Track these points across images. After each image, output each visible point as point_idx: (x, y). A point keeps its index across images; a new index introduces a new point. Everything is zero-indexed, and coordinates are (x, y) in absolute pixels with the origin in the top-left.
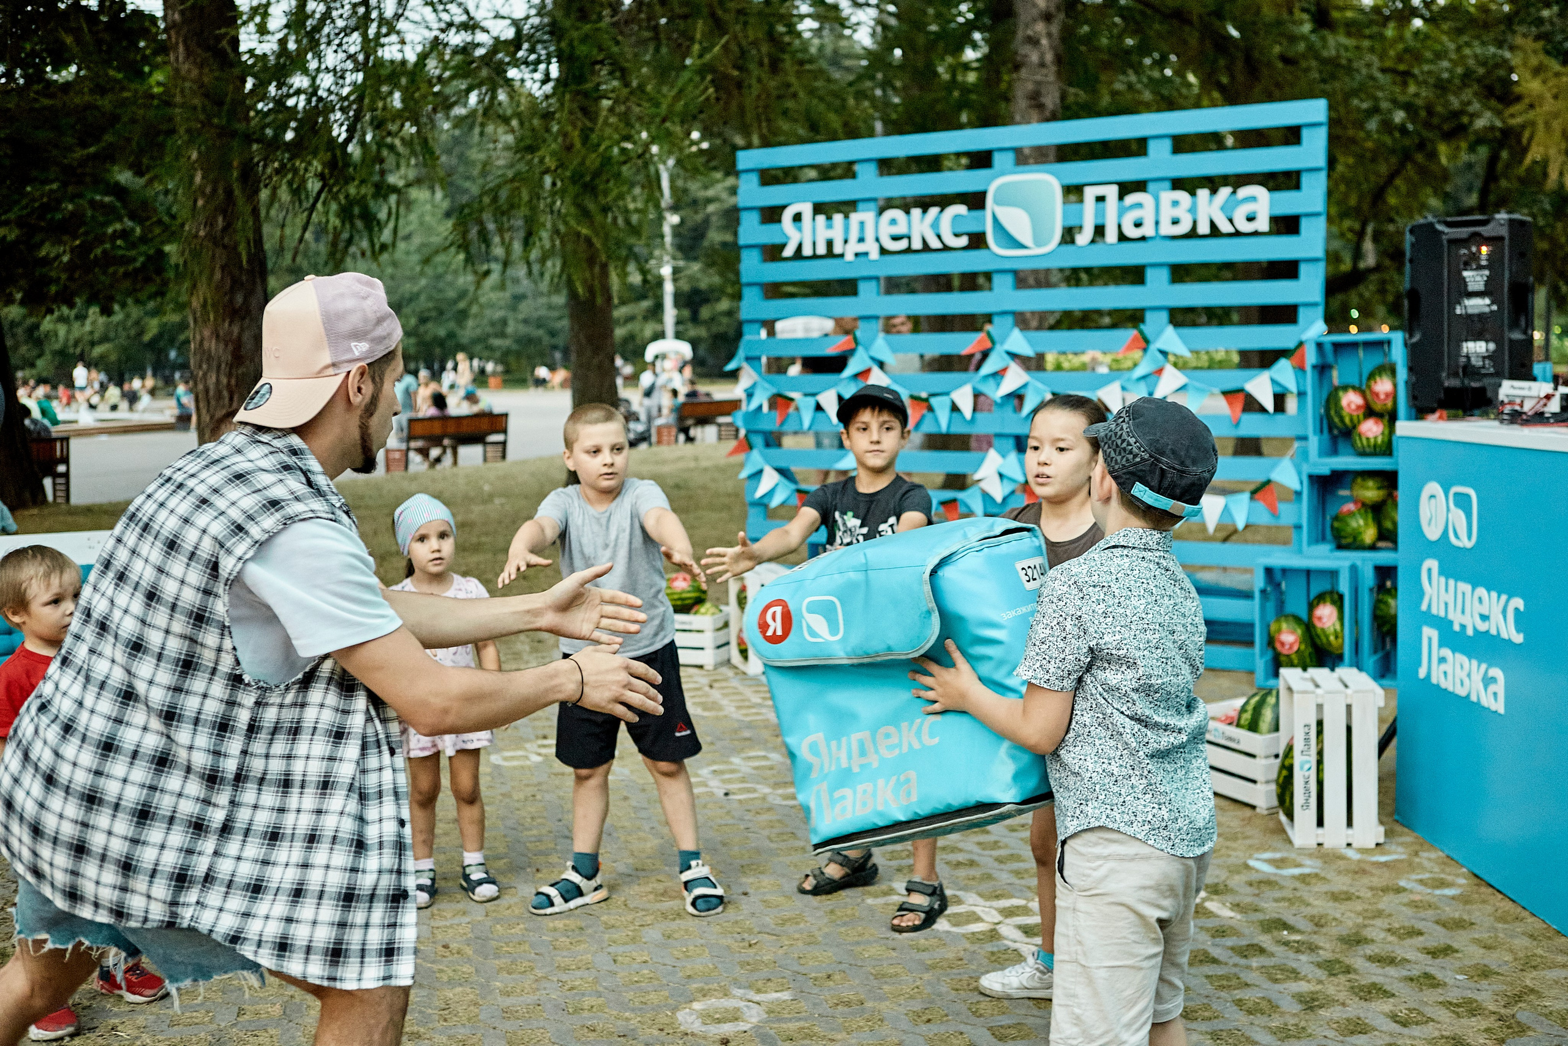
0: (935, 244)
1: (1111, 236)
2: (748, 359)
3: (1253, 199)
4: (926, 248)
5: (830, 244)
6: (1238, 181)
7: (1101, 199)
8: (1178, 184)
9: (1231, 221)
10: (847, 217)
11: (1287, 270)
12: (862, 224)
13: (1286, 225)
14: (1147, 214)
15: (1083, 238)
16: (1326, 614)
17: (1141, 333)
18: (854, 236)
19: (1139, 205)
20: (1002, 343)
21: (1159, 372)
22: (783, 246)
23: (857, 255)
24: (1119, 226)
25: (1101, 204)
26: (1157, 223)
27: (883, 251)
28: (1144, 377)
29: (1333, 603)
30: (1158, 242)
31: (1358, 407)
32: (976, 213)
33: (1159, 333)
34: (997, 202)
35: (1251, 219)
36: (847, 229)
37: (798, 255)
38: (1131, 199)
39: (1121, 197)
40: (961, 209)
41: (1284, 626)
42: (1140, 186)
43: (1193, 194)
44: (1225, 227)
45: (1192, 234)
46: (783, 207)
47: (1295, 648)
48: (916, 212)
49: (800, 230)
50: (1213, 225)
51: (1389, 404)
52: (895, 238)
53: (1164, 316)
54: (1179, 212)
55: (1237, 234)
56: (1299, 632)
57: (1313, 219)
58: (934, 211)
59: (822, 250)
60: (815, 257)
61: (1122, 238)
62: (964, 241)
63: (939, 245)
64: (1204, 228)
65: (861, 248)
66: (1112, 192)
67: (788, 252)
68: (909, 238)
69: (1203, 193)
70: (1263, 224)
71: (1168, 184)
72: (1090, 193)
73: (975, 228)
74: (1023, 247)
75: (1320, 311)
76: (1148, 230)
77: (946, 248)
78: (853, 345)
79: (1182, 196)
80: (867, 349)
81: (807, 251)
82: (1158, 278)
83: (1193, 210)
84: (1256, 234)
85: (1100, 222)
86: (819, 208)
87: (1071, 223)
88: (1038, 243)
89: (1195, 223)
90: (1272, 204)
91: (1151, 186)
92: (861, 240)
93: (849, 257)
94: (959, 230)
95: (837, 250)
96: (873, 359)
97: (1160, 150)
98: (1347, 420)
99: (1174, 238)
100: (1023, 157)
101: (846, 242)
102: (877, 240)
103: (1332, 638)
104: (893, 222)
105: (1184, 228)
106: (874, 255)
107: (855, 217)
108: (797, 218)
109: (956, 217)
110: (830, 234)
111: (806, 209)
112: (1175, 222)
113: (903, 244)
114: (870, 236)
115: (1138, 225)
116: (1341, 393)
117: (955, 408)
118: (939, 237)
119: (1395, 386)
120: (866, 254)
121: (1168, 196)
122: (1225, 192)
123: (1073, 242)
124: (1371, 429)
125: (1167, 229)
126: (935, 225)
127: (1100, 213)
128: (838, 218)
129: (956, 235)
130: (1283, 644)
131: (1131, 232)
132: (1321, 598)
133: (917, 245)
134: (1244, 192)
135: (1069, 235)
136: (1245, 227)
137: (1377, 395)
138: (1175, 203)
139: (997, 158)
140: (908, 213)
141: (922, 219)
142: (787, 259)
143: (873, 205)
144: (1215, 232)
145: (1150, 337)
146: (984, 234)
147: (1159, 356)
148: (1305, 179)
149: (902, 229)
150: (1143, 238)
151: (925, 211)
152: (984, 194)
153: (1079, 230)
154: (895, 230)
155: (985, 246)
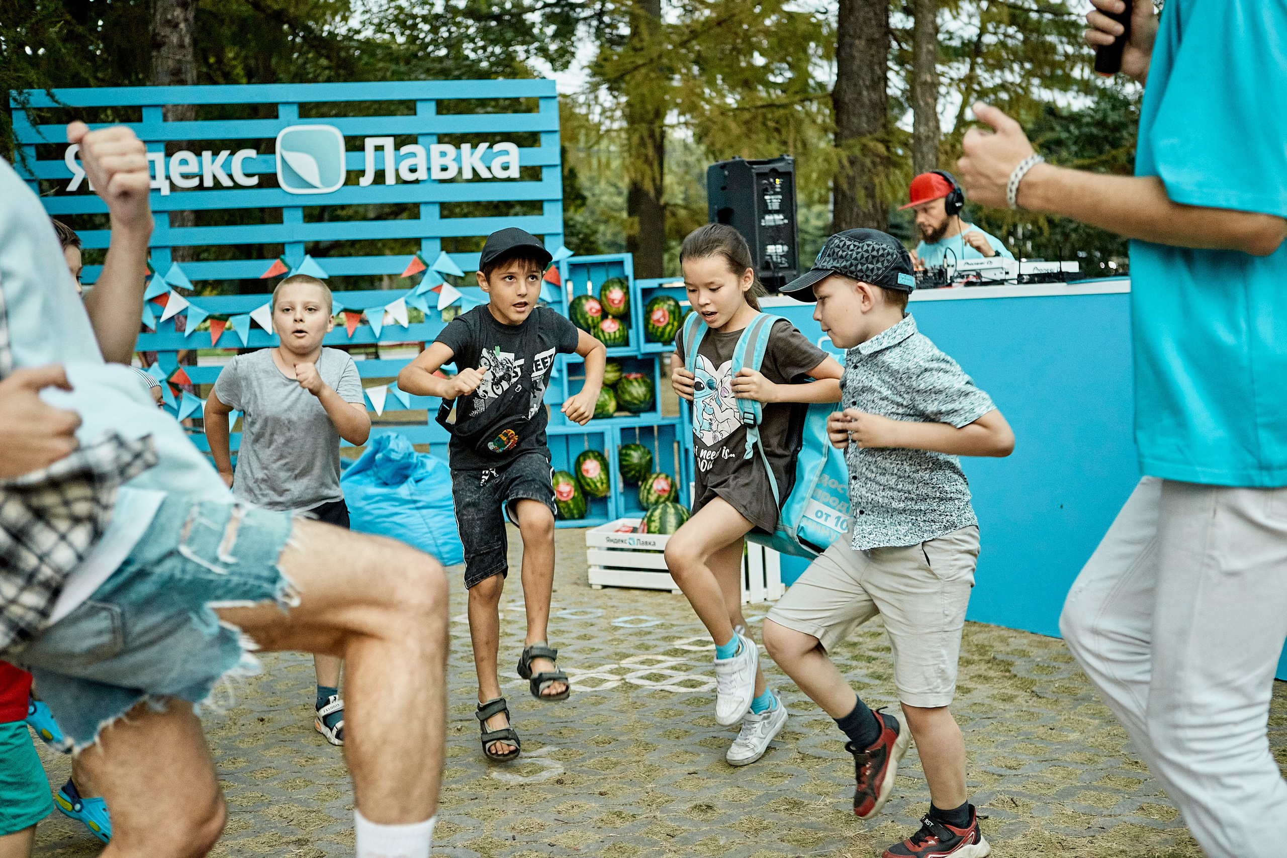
0: (227, 182)
1: (390, 179)
3: (506, 153)
4: (218, 186)
6: (492, 138)
7: (379, 148)
8: (442, 138)
9: (489, 169)
11: (534, 207)
13: (532, 173)
14: (420, 162)
15: (366, 180)
16: (592, 469)
17: (420, 257)
19: (413, 155)
20: (297, 269)
21: (438, 288)
22: (68, 181)
24: (397, 171)
25: (379, 153)
26: (429, 169)
27: (173, 187)
28: (424, 294)
29: (596, 458)
30: (428, 185)
31: (597, 311)
32: (267, 157)
33: (435, 258)
35: (506, 168)
37: (83, 189)
38: (405, 150)
39: (397, 147)
40: (252, 153)
41: (561, 479)
42: (411, 139)
43: (458, 147)
44: (485, 174)
45: (458, 179)
46: (64, 147)
47: (572, 495)
48: (207, 155)
50: (475, 172)
51: (622, 307)
52: (186, 176)
53: (437, 244)
54: (446, 161)
55: (494, 179)
56: (572, 483)
57: (551, 169)
58: (224, 154)
61: (400, 181)
62: (254, 181)
63: (231, 184)
64: (468, 174)
66: (389, 143)
67: (73, 187)
68: (201, 177)
69: (466, 147)
70: (514, 173)
71: (435, 138)
72: (370, 143)
73: (265, 169)
74: (310, 186)
75: (561, 239)
76: (421, 175)
77: (237, 186)
78: (149, 273)
79: (449, 149)
80: (163, 276)
82: (430, 214)
83: (458, 159)
84: (509, 180)
85: (381, 167)
87: (356, 167)
88: (325, 183)
89: (460, 170)
90: (521, 157)
91: (420, 139)
94: (250, 171)
96: (170, 285)
97: (426, 111)
98: (590, 321)
99: (442, 181)
100: (307, 111)
102: (168, 177)
103: (599, 484)
104: (184, 162)
105: (451, 173)
106: (166, 191)
109: (246, 159)
112: (444, 169)
113: (195, 182)
114: (160, 172)
115: (413, 170)
116: (584, 301)
117: (254, 325)
118: (231, 176)
119: (627, 293)
120: (159, 190)
121: (436, 148)
122: (483, 146)
123: (357, 182)
124: (610, 327)
125: (437, 174)
126: (226, 165)
127: (380, 160)
129: (249, 175)
130: (561, 493)
131: (407, 176)
132: (584, 455)
133: (208, 183)
134: (498, 147)
135: (353, 177)
136: (501, 174)
137: (613, 301)
138: (443, 154)
139: (282, 110)
140: (198, 154)
141: (213, 161)
142: (72, 193)
143: (162, 146)
144: (477, 178)
145: (428, 262)
146: (275, 175)
147: (438, 276)
148: (544, 138)
149: (193, 167)
150: (417, 181)
151: (216, 154)
152: (273, 140)
153: (362, 173)
154: (186, 169)
155: (276, 185)
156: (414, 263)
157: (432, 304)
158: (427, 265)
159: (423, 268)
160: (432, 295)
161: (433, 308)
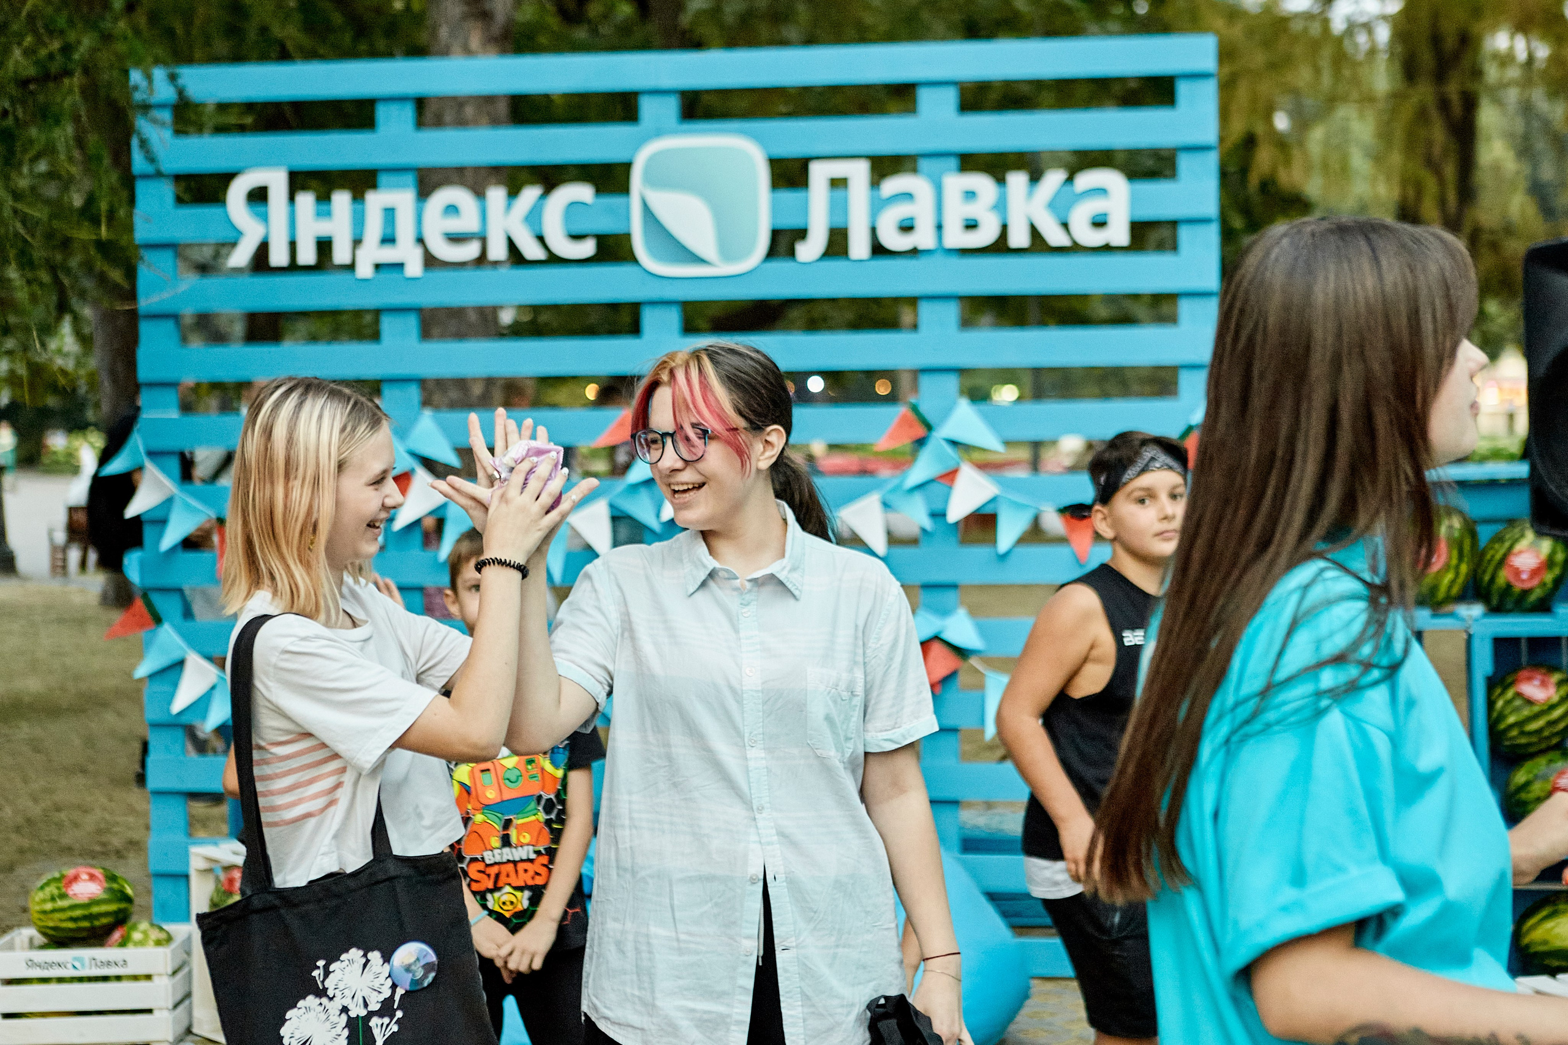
0: (532, 250)
1: (859, 246)
2: (152, 454)
3: (1102, 191)
4: (515, 257)
5: (324, 246)
6: (1076, 161)
7: (838, 183)
8: (969, 162)
9: (1065, 226)
10: (358, 196)
11: (1159, 307)
12: (390, 213)
14: (922, 212)
15: (810, 250)
17: (915, 409)
18: (373, 230)
19: (908, 196)
21: (950, 476)
22: (230, 247)
23: (378, 267)
24: (873, 231)
25: (839, 193)
26: (939, 227)
27: (430, 261)
28: (920, 487)
30: (939, 260)
32: (613, 201)
33: (947, 412)
34: (650, 180)
35: (1099, 223)
36: (359, 221)
37: (260, 263)
38: (892, 185)
39: (875, 181)
40: (583, 192)
42: (905, 163)
43: (1001, 180)
44: (1055, 237)
45: (1000, 247)
46: (227, 178)
48: (496, 195)
49: (265, 218)
50: (1035, 233)
52: (456, 239)
53: (953, 382)
55: (1076, 248)
57: (1199, 227)
58: (530, 194)
59: (307, 255)
60: (293, 267)
61: (878, 250)
62: (588, 248)
63: (541, 255)
64: (1019, 238)
65: (388, 255)
66: (858, 172)
67: (241, 257)
68: (484, 240)
69: (1017, 180)
70: (1118, 234)
71: (953, 163)
72: (820, 173)
73: (607, 225)
74: (698, 260)
76: (923, 238)
77: (553, 260)
79: (982, 183)
81: (278, 257)
82: (938, 320)
83: (1001, 206)
84: (1107, 248)
85: (839, 223)
86: (298, 181)
87: (789, 222)
88: (727, 255)
89: (1004, 228)
90: (1134, 200)
91: (923, 164)
92: (389, 240)
93: (364, 270)
94: (579, 228)
95: (341, 254)
96: (416, 454)
97: (938, 106)
99: (965, 252)
101: (357, 242)
102: (420, 241)
104: (452, 210)
105: (986, 235)
106: (414, 267)
107: (375, 200)
108: (258, 196)
109: (573, 206)
110: (324, 228)
111: (277, 182)
112: (971, 226)
113: (471, 251)
114: (405, 231)
115: (907, 228)
118: (541, 239)
120: (400, 266)
121: (956, 183)
122: (1054, 178)
123: (791, 253)
125: (956, 238)
126: (534, 217)
127: (840, 207)
128: (341, 199)
129: (577, 237)
131: (892, 240)
133: (498, 251)
134: (1087, 179)
135: (783, 243)
136: (1091, 238)
138: (970, 195)
139: (647, 107)
140: (479, 193)
141: (509, 207)
142: (237, 271)
143: (410, 179)
144: (1038, 243)
145: (930, 417)
146: (627, 237)
147: (949, 449)
148: (1184, 162)
149: (468, 222)
150: (914, 252)
151: (514, 192)
152: (627, 167)
153: (801, 234)
154: (456, 225)
155: (629, 257)
156: (904, 421)
157: (938, 507)
158: (929, 427)
159: (920, 431)
160: (938, 488)
161: (938, 515)
